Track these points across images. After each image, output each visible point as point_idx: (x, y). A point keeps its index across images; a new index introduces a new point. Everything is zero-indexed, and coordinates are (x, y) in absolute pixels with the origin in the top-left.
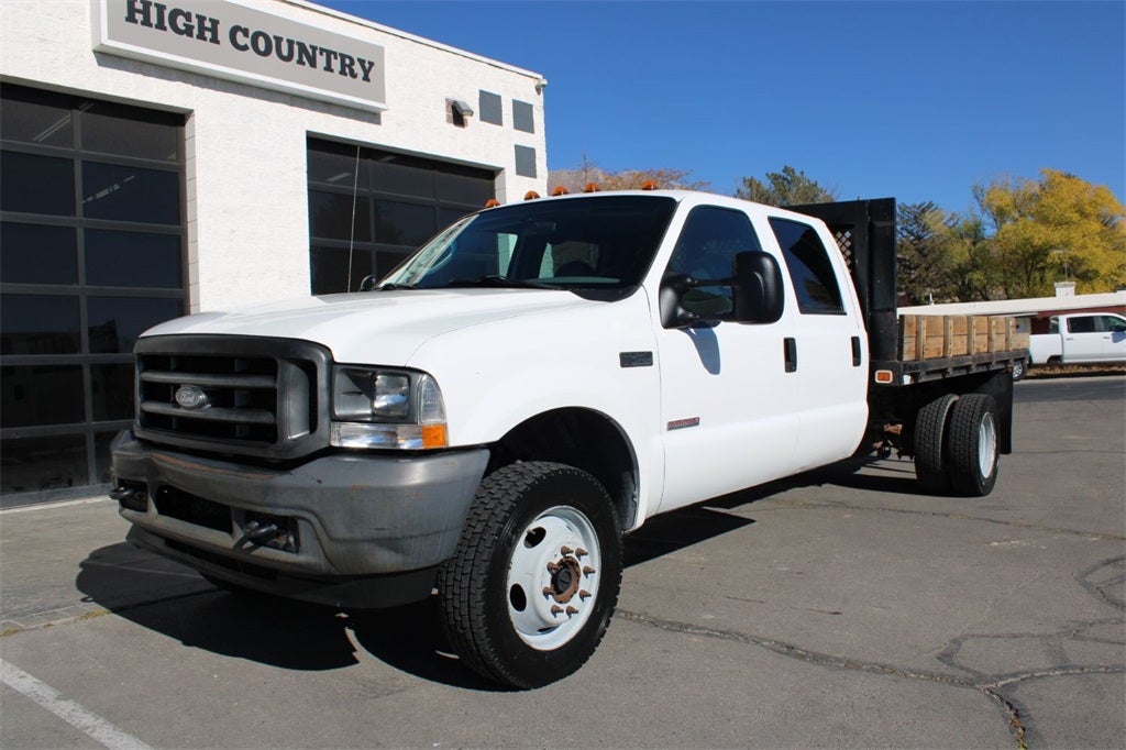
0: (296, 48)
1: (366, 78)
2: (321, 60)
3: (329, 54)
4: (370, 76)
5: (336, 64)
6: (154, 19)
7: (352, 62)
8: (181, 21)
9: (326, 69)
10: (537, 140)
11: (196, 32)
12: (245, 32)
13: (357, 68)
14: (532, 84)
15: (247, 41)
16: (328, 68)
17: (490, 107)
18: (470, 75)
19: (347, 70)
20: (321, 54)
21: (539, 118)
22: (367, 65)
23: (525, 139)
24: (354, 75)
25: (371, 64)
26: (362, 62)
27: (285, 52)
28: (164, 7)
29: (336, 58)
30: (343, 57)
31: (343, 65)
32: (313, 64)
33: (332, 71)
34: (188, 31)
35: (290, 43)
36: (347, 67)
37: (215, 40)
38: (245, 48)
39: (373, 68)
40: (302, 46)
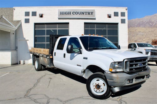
1: (92, 14)
2: (85, 13)
3: (86, 12)
5: (87, 13)
6: (63, 14)
8: (66, 13)
10: (126, 18)
12: (74, 12)
13: (90, 13)
14: (125, 9)
16: (86, 14)
17: (116, 14)
18: (111, 10)
21: (126, 14)
23: (123, 18)
24: (90, 14)
25: (93, 12)
26: (91, 12)
27: (80, 13)
28: (64, 12)
30: (88, 12)
31: (88, 13)
32: (84, 14)
34: (67, 14)
35: (80, 12)
36: (89, 13)
37: (70, 14)
38: (74, 14)
40: (82, 12)
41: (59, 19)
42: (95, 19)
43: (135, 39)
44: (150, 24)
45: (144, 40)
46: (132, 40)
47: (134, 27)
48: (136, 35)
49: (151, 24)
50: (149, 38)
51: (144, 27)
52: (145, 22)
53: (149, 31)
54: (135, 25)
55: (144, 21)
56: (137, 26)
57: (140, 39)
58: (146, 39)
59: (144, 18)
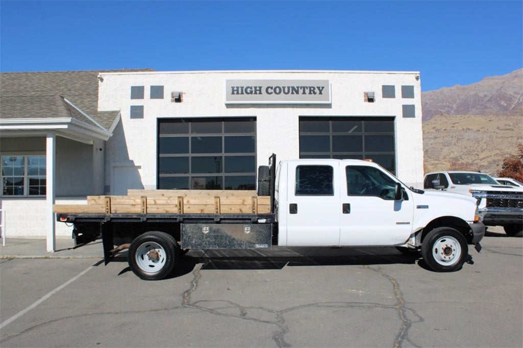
0: (291, 89)
1: (321, 93)
2: (301, 91)
3: (304, 88)
4: (322, 92)
5: (307, 91)
6: (240, 92)
7: (314, 88)
8: (249, 90)
9: (303, 94)
10: (416, 102)
11: (254, 92)
12: (272, 88)
13: (317, 91)
14: (414, 77)
15: (272, 91)
16: (304, 93)
17: (388, 92)
18: (375, 80)
19: (312, 92)
20: (301, 88)
21: (417, 91)
22: (321, 89)
23: (408, 102)
24: (315, 93)
25: (323, 88)
26: (318, 88)
27: (286, 91)
28: (243, 87)
29: (307, 89)
30: (310, 88)
31: (310, 91)
32: (297, 93)
33: (305, 94)
34: (251, 93)
35: (289, 88)
36: (312, 91)
37: (260, 93)
38: (272, 93)
39: (324, 89)
40: (293, 88)
41: (229, 106)
42: (329, 106)
43: (452, 155)
44: (500, 105)
45: (481, 157)
46: (441, 157)
47: (448, 113)
48: (455, 141)
49: (503, 103)
50: (498, 152)
51: (482, 114)
52: (485, 96)
53: (498, 128)
54: (452, 108)
55: (481, 95)
56: (458, 112)
57: (469, 153)
58: (489, 154)
59: (480, 83)
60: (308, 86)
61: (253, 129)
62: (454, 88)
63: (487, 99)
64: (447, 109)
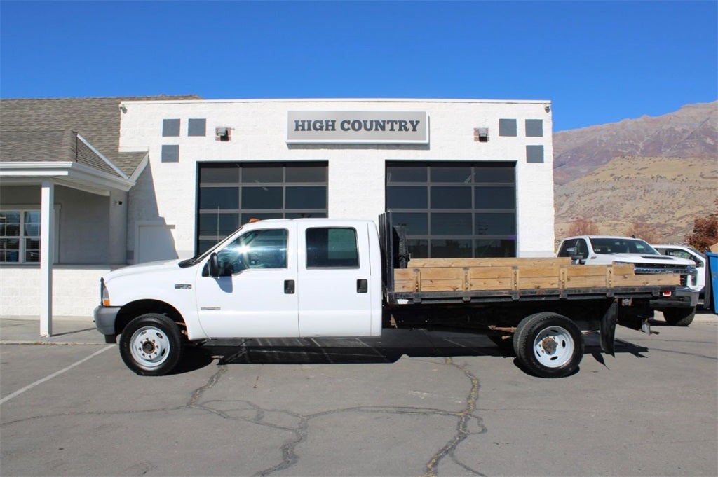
0: (374, 124)
1: (414, 130)
2: (388, 127)
3: (392, 122)
4: (417, 128)
5: (396, 127)
6: (306, 127)
7: (406, 123)
8: (318, 125)
10: (546, 141)
11: (324, 128)
12: (349, 122)
13: (409, 126)
14: (542, 107)
15: (350, 126)
16: (392, 129)
17: (507, 128)
18: (489, 112)
19: (403, 128)
20: (388, 123)
21: (547, 127)
22: (415, 123)
23: (535, 141)
24: (406, 130)
25: (418, 122)
26: (412, 122)
27: (368, 127)
28: (311, 121)
29: (396, 123)
30: (400, 122)
31: (401, 126)
32: (383, 128)
33: (394, 130)
34: (321, 128)
35: (371, 122)
36: (403, 126)
37: (333, 129)
38: (349, 129)
39: (419, 124)
40: (377, 122)
41: (292, 146)
42: (426, 147)
43: (637, 213)
44: (704, 144)
45: (677, 215)
46: (622, 215)
47: (632, 154)
48: (640, 193)
49: (709, 141)
50: (701, 208)
51: (679, 156)
52: (684, 131)
53: (702, 176)
54: (637, 147)
55: (679, 129)
56: (645, 153)
57: (661, 210)
58: (688, 211)
59: (677, 113)
60: (398, 120)
61: (324, 178)
62: (640, 120)
63: (687, 135)
64: (630, 149)
